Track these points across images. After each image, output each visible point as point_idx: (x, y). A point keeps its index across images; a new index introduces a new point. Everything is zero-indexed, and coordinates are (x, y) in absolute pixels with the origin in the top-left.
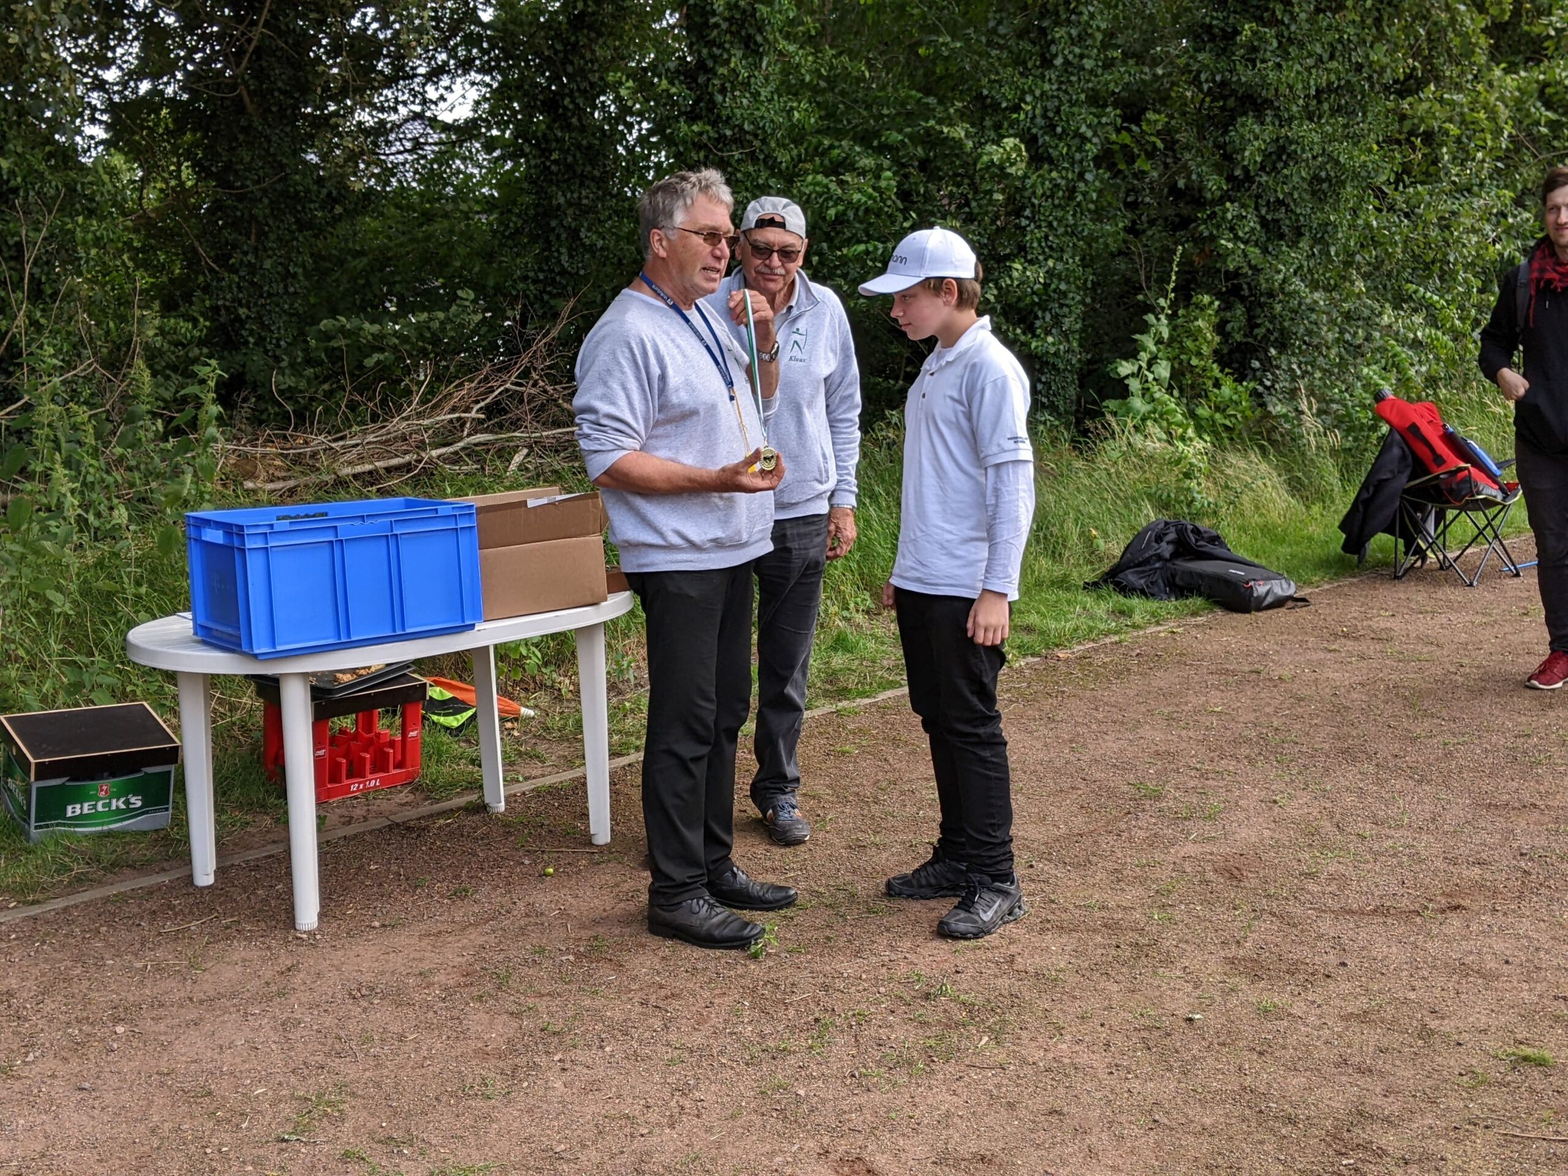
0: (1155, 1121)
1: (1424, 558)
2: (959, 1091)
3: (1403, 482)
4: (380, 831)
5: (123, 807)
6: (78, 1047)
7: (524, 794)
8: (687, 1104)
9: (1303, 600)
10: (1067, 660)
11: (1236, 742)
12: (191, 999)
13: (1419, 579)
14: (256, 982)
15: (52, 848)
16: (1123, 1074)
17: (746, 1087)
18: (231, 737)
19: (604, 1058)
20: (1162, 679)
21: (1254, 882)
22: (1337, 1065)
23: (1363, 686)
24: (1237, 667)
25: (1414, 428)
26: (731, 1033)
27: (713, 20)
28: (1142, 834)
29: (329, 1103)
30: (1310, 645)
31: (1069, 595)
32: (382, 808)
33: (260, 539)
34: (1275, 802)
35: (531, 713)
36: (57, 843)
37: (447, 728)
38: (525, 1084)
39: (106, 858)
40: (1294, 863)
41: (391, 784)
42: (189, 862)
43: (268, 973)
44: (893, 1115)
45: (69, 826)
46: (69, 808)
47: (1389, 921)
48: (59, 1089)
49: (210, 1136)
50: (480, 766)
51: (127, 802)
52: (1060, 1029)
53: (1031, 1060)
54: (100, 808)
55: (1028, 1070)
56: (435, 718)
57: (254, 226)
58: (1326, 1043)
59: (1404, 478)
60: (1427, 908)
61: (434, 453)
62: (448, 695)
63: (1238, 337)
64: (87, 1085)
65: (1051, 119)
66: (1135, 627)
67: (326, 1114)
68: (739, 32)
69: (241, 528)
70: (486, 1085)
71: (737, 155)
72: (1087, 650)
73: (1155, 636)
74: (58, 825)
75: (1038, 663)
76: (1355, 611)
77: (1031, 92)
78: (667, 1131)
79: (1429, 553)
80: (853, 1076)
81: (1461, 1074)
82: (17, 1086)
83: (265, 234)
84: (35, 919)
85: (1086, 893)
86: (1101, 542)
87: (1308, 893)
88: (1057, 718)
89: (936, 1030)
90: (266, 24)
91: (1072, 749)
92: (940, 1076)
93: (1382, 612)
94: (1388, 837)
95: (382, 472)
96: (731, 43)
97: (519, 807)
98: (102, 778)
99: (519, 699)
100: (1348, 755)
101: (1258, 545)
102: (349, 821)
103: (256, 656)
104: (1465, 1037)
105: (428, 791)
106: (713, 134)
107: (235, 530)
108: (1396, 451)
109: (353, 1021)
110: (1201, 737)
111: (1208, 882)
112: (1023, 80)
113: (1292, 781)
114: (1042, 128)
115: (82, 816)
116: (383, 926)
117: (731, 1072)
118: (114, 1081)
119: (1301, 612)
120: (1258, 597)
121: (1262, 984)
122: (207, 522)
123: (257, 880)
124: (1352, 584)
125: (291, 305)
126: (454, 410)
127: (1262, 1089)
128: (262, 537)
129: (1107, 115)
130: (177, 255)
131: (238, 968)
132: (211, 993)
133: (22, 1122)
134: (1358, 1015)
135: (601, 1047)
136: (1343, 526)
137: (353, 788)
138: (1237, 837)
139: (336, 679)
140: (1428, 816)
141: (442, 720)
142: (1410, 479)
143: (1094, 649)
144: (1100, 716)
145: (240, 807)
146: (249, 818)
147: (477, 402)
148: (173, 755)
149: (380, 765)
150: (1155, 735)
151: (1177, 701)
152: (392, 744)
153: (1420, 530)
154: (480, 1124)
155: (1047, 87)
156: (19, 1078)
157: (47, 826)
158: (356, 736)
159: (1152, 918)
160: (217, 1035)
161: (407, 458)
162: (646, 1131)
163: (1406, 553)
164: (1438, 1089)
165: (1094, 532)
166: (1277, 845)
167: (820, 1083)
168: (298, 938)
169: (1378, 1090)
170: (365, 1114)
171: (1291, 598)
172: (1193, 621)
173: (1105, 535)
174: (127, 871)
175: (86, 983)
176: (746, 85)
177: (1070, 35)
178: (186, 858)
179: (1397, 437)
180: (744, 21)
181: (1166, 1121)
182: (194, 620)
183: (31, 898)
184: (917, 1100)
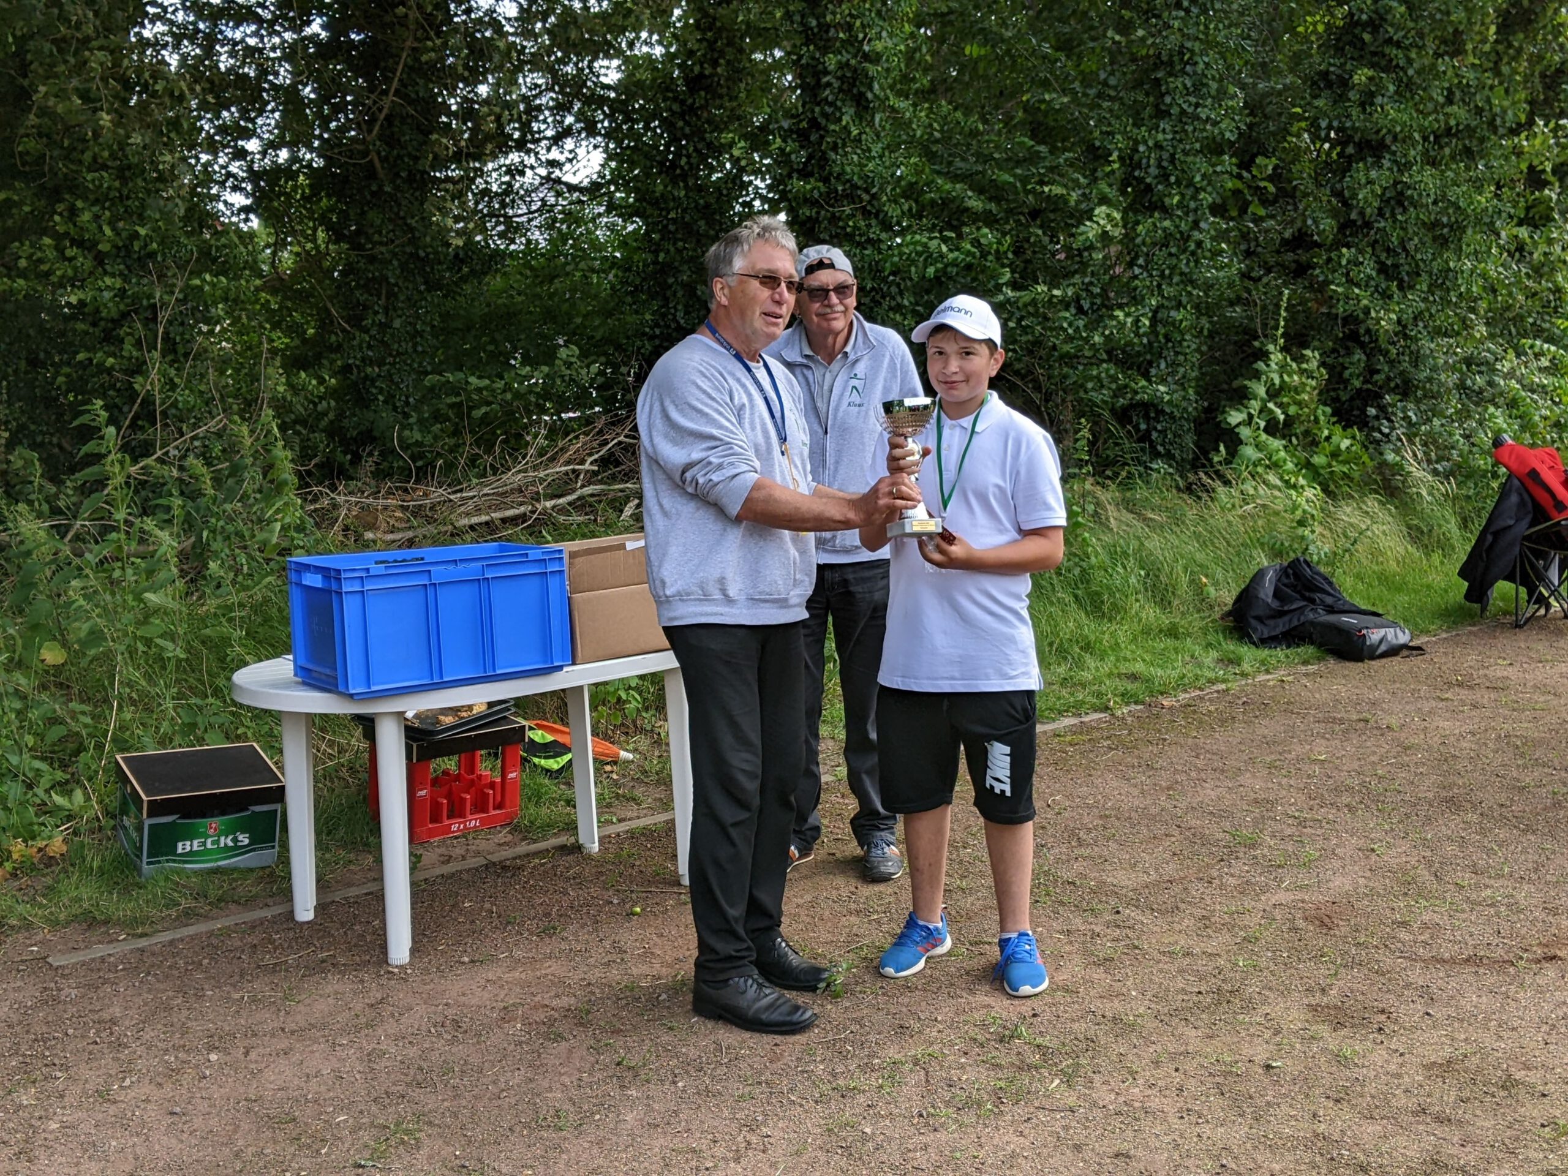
0: (1223, 1166)
1: (1548, 606)
2: (1026, 1132)
3: (1523, 528)
4: (477, 869)
5: (231, 844)
6: (173, 1073)
7: (618, 835)
8: (754, 1139)
9: (1419, 648)
10: (1171, 708)
11: (1337, 791)
12: (283, 1030)
13: (1541, 628)
14: (346, 1014)
15: (162, 883)
16: (1193, 1119)
17: (814, 1122)
18: (339, 778)
19: (676, 1093)
20: (1266, 728)
21: (1345, 930)
22: (1415, 1114)
23: (1474, 735)
24: (1346, 716)
25: (1534, 474)
26: (802, 1072)
27: (825, 80)
28: (1232, 881)
29: (408, 1132)
30: (1422, 694)
31: (1177, 643)
32: (481, 848)
33: (357, 583)
34: (1373, 850)
35: (630, 756)
36: (167, 879)
37: (547, 771)
38: (597, 1117)
39: (213, 893)
40: (1388, 912)
41: (490, 824)
42: (290, 899)
43: (358, 1006)
44: (958, 1155)
45: (179, 862)
46: (180, 845)
47: (1482, 971)
48: (152, 1112)
49: (291, 1161)
50: (574, 807)
51: (235, 840)
52: (1133, 1074)
53: (1101, 1104)
54: (209, 846)
55: (1097, 1113)
56: (536, 760)
57: (384, 285)
58: (1407, 1091)
59: (1525, 523)
60: (1521, 958)
61: (549, 504)
62: (550, 738)
63: (1357, 383)
64: (178, 1110)
65: (1164, 168)
66: (1244, 675)
67: (403, 1142)
68: (850, 91)
69: (339, 571)
70: (559, 1117)
71: (847, 210)
72: (1193, 698)
73: (1263, 685)
74: (168, 861)
75: (1140, 711)
76: (1472, 659)
77: (1145, 142)
78: (732, 1165)
79: (1552, 600)
80: (921, 1115)
81: (1543, 1126)
82: (113, 1109)
83: (395, 295)
84: (142, 950)
85: (1171, 940)
86: (1212, 590)
87: (1400, 941)
88: (1156, 766)
89: (1007, 1073)
90: (397, 93)
91: (1169, 797)
92: (1008, 1117)
93: (1500, 661)
94: (1487, 887)
95: (498, 523)
96: (843, 101)
97: (612, 848)
98: (212, 816)
99: (619, 742)
100: (1452, 804)
101: (1374, 593)
102: (449, 859)
103: (351, 696)
104: (1551, 1087)
105: (525, 832)
106: (823, 189)
107: (333, 574)
108: (1514, 498)
109: (437, 1053)
110: (1302, 786)
111: (1296, 930)
112: (1136, 131)
113: (1392, 830)
114: (1156, 177)
115: (191, 853)
116: (472, 961)
117: (799, 1109)
118: (203, 1106)
119: (1416, 661)
120: (1371, 646)
121: (1344, 1032)
122: (307, 567)
123: (355, 916)
124: (1470, 632)
125: (420, 364)
126: (568, 463)
127: (1336, 1137)
128: (358, 582)
129: (1222, 163)
130: (312, 315)
131: (331, 1001)
132: (303, 1024)
133: (114, 1143)
134: (1441, 1065)
135: (675, 1083)
136: (1463, 573)
137: (454, 828)
138: (1331, 885)
139: (438, 722)
140: (1530, 866)
141: (543, 762)
142: (1531, 526)
143: (1201, 698)
144: (1199, 763)
145: (344, 847)
146: (352, 856)
147: (590, 455)
148: (279, 795)
149: (480, 806)
150: (1255, 783)
151: (1280, 749)
152: (492, 785)
153: (1543, 578)
154: (550, 1154)
155: (1160, 137)
156: (115, 1102)
157: (159, 862)
158: (458, 777)
159: (1237, 965)
160: (305, 1064)
161: (522, 509)
162: (711, 1165)
163: (1529, 602)
164: (1517, 1139)
165: (1204, 580)
166: (1372, 894)
167: (887, 1122)
168: (389, 972)
169: (1455, 1139)
170: (440, 1142)
171: (1405, 646)
172: (1303, 669)
173: (1216, 584)
174: (232, 907)
175: (185, 1013)
176: (858, 140)
177: (1185, 86)
178: (287, 894)
179: (1516, 482)
180: (855, 80)
181: (1234, 1166)
182: (295, 661)
183: (140, 931)
184: (983, 1140)
